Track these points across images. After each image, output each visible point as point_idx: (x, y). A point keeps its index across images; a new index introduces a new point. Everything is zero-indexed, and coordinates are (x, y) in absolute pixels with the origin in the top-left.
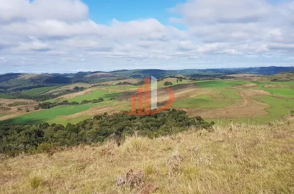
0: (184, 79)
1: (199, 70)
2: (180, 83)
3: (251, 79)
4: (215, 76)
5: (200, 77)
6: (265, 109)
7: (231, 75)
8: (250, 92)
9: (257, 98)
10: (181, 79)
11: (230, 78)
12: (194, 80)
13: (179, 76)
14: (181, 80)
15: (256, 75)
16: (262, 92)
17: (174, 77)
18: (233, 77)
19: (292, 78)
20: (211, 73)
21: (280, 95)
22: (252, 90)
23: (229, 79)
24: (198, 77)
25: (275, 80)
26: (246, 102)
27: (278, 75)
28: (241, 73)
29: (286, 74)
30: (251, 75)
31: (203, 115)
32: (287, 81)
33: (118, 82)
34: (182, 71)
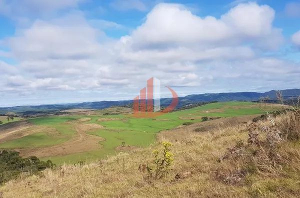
0: (16, 116)
1: (32, 107)
2: (11, 121)
3: (85, 114)
4: (49, 112)
5: (34, 114)
6: (99, 143)
7: (66, 111)
8: (84, 127)
9: (92, 132)
10: (12, 117)
11: (65, 113)
12: (27, 117)
13: (11, 113)
14: (12, 118)
15: (88, 110)
16: (96, 125)
17: (4, 115)
18: (68, 113)
19: (121, 111)
20: (45, 110)
21: (113, 128)
22: (88, 124)
23: (64, 115)
24: (31, 114)
25: (107, 114)
26: (81, 136)
27: (109, 109)
28: (75, 108)
29: (116, 108)
30: (86, 110)
31: (38, 154)
32: (117, 114)
34: (13, 109)
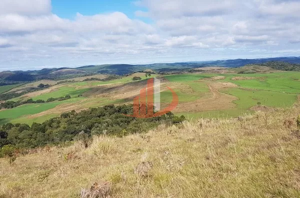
0: (153, 73)
1: (167, 64)
2: (148, 77)
3: (219, 72)
4: (183, 70)
5: (168, 71)
6: (233, 102)
7: (199, 69)
8: (218, 85)
9: (225, 90)
10: (150, 73)
11: (199, 71)
12: (162, 74)
13: (148, 70)
14: (150, 75)
15: (223, 68)
16: (230, 84)
17: (142, 72)
18: (201, 71)
19: (257, 70)
20: (180, 67)
21: (247, 87)
22: (220, 82)
23: (198, 73)
24: (166, 72)
25: (242, 73)
26: (214, 94)
27: (244, 68)
28: (209, 66)
29: (252, 67)
30: (219, 68)
32: (253, 73)
33: (85, 78)
34: (150, 66)
